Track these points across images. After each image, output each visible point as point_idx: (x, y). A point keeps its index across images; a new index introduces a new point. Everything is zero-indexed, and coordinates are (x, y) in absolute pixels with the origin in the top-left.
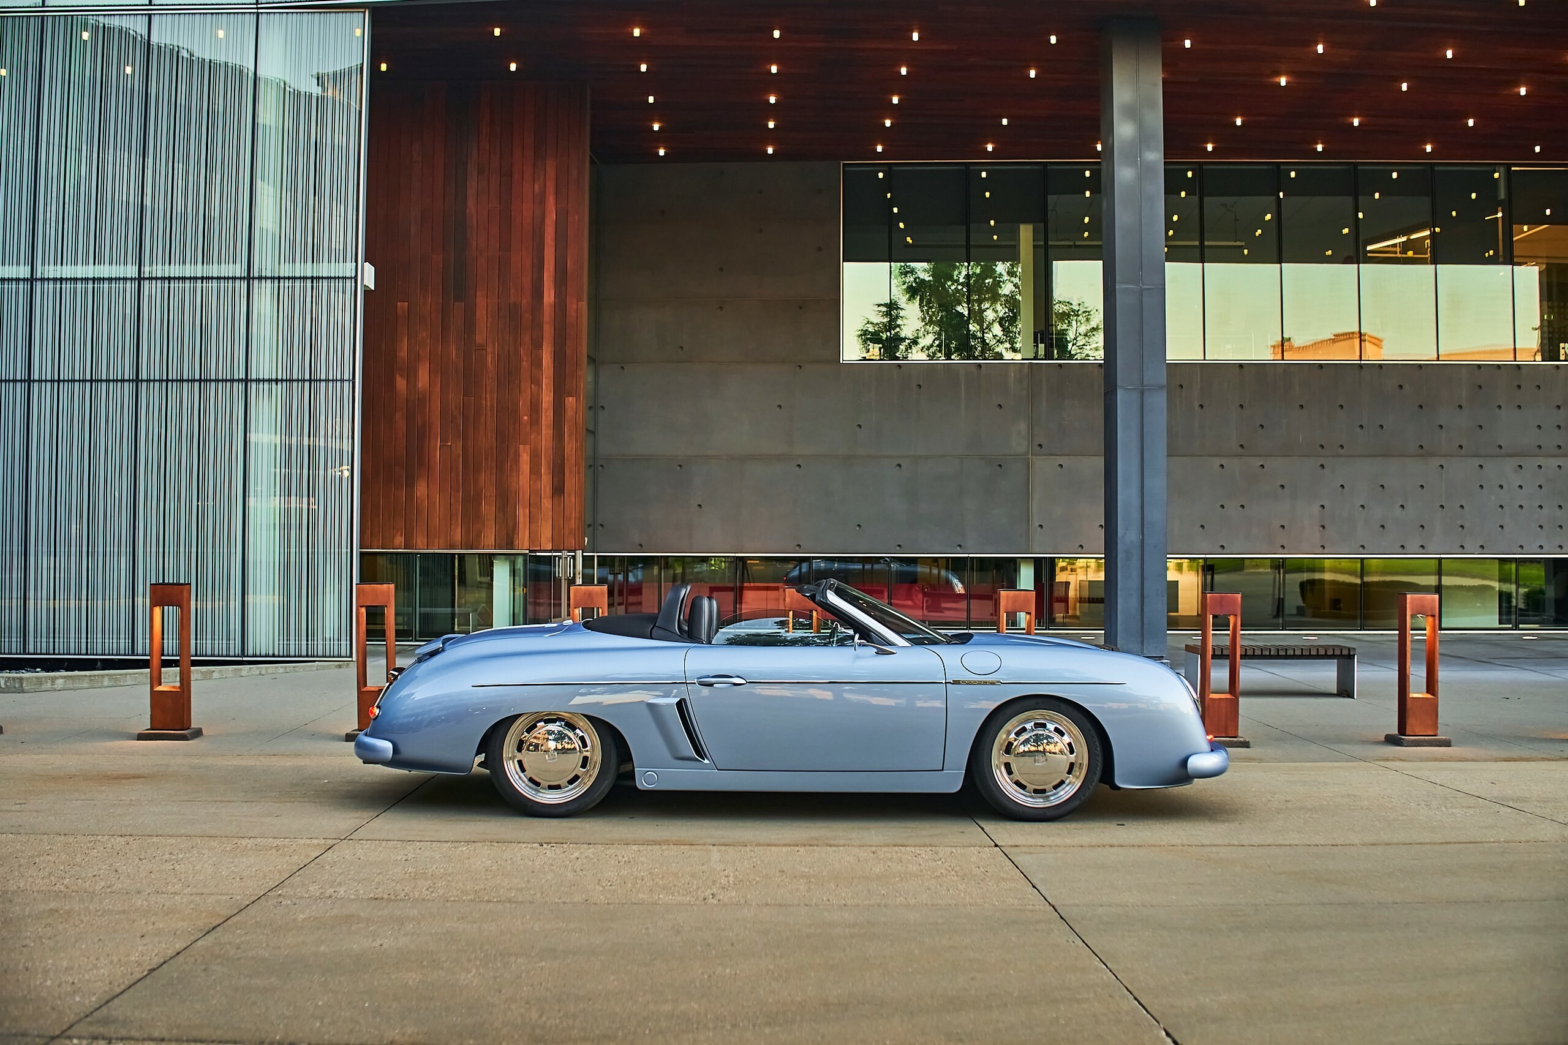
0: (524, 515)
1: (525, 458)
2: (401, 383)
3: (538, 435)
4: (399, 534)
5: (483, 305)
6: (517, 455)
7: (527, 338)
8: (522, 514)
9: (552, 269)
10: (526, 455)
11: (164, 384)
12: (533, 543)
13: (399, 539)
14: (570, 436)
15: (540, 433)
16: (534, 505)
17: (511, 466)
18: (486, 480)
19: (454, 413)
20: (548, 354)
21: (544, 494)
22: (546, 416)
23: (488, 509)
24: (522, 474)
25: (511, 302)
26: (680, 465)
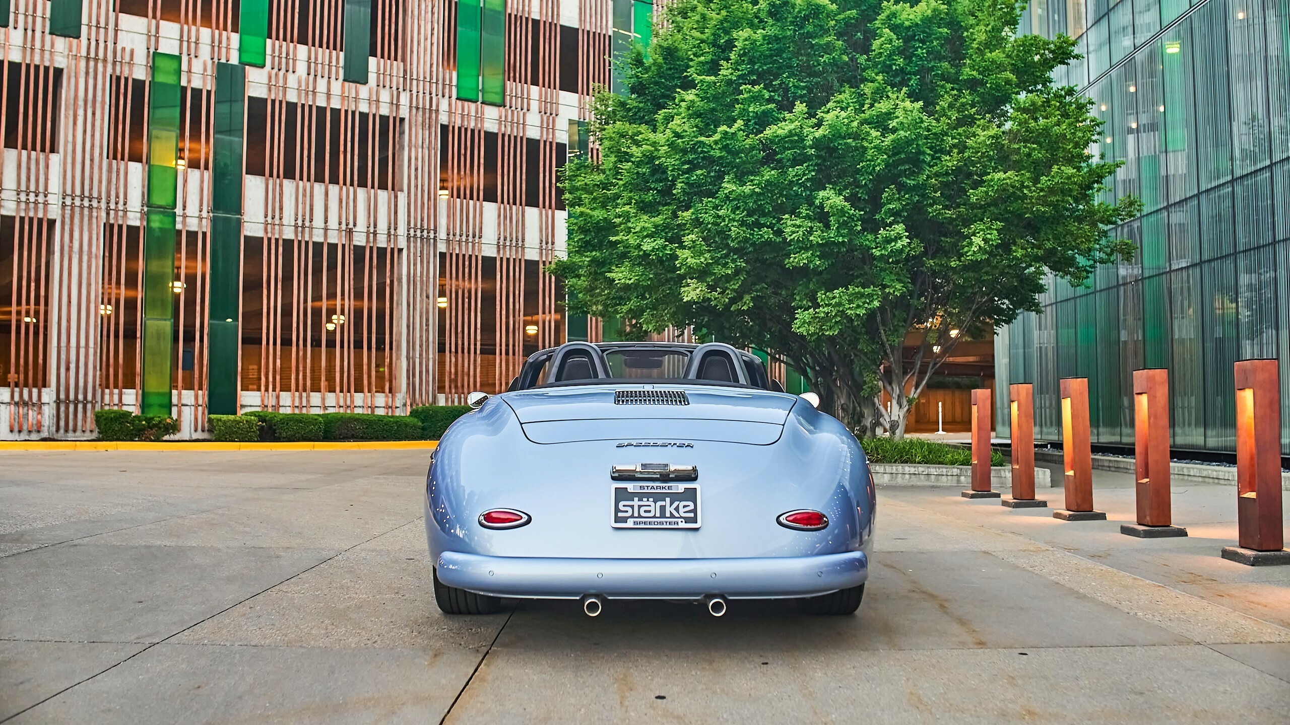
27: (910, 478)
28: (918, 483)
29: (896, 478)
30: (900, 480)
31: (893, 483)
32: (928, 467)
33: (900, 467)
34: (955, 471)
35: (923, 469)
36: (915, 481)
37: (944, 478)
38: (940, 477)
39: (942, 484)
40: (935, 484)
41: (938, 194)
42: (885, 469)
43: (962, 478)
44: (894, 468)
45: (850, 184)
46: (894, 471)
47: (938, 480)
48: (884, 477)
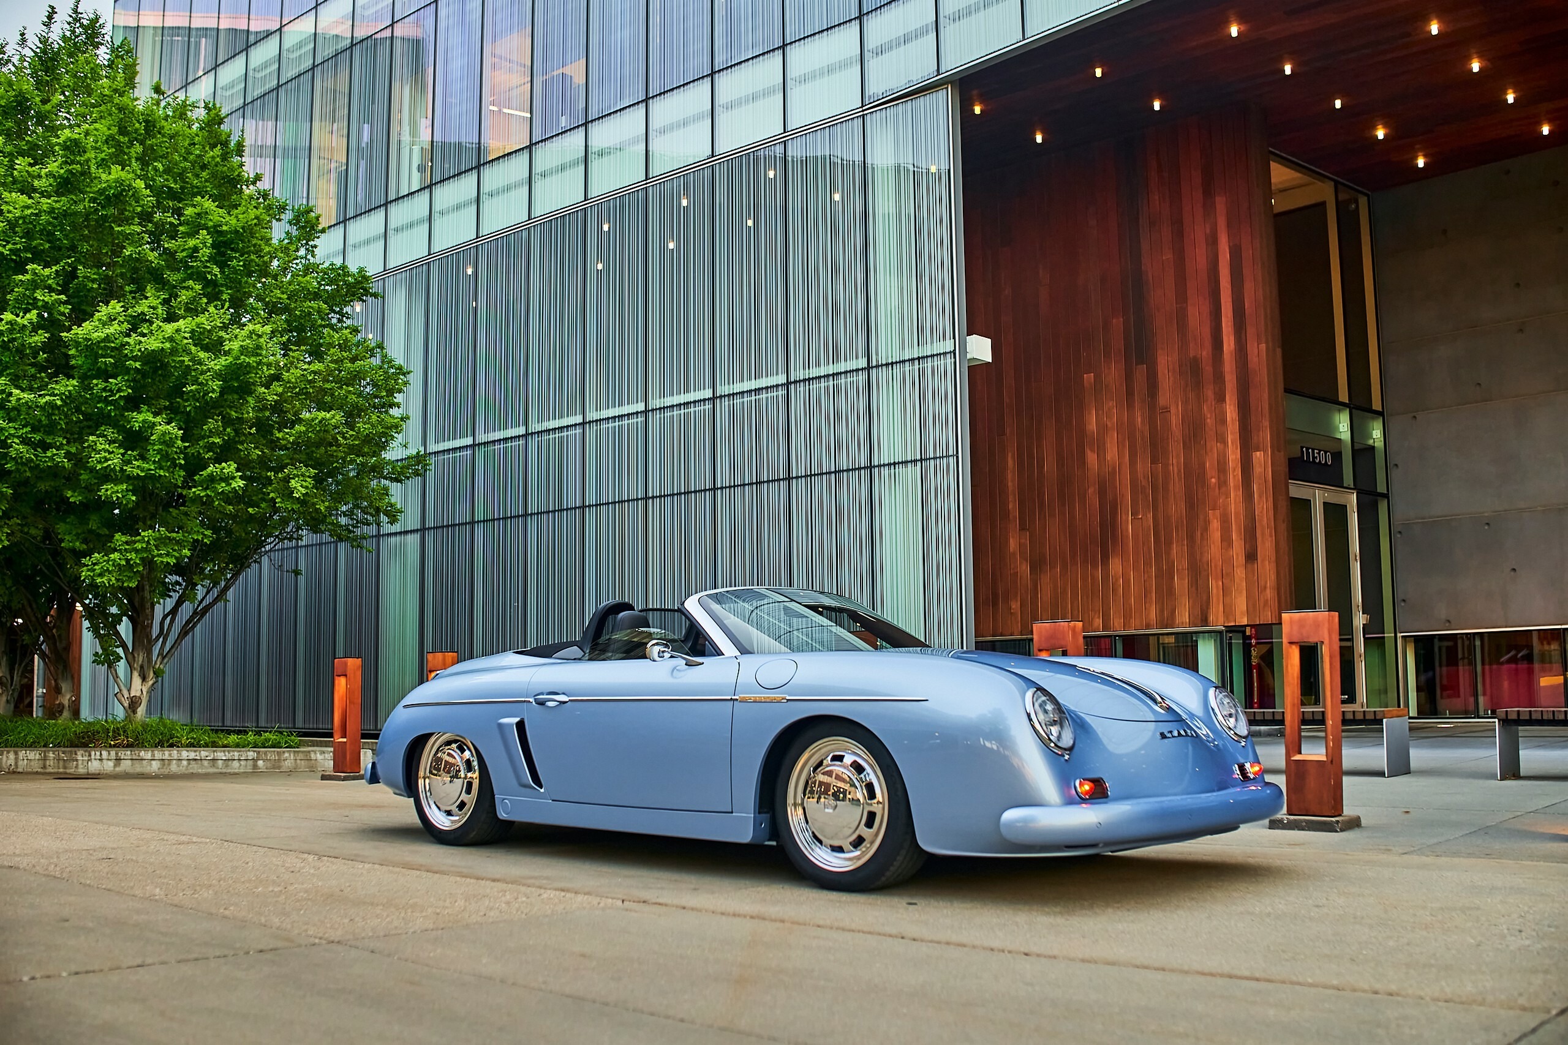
0: (1217, 587)
1: (1215, 525)
2: (1092, 458)
3: (1227, 498)
4: (1096, 616)
5: (1166, 362)
6: (1207, 523)
7: (1209, 393)
8: (1215, 586)
9: (1230, 314)
10: (1216, 521)
11: (809, 478)
12: (1227, 619)
13: (1098, 622)
14: (1260, 497)
15: (1228, 495)
16: (1226, 576)
17: (1202, 534)
18: (1178, 553)
19: (1143, 484)
20: (1232, 407)
21: (1236, 562)
22: (1234, 476)
23: (1181, 583)
24: (1214, 543)
25: (1191, 356)
26: (1488, 524)
27: (189, 764)
28: (200, 771)
29: (169, 765)
30: (174, 768)
31: (166, 771)
32: (214, 751)
33: (175, 752)
34: (251, 754)
35: (207, 754)
36: (195, 768)
37: (236, 764)
38: (230, 762)
39: (232, 771)
40: (224, 771)
41: (253, 430)
42: (153, 755)
43: (260, 763)
44: (167, 753)
45: (166, 408)
46: (166, 756)
47: (227, 766)
48: (151, 765)
